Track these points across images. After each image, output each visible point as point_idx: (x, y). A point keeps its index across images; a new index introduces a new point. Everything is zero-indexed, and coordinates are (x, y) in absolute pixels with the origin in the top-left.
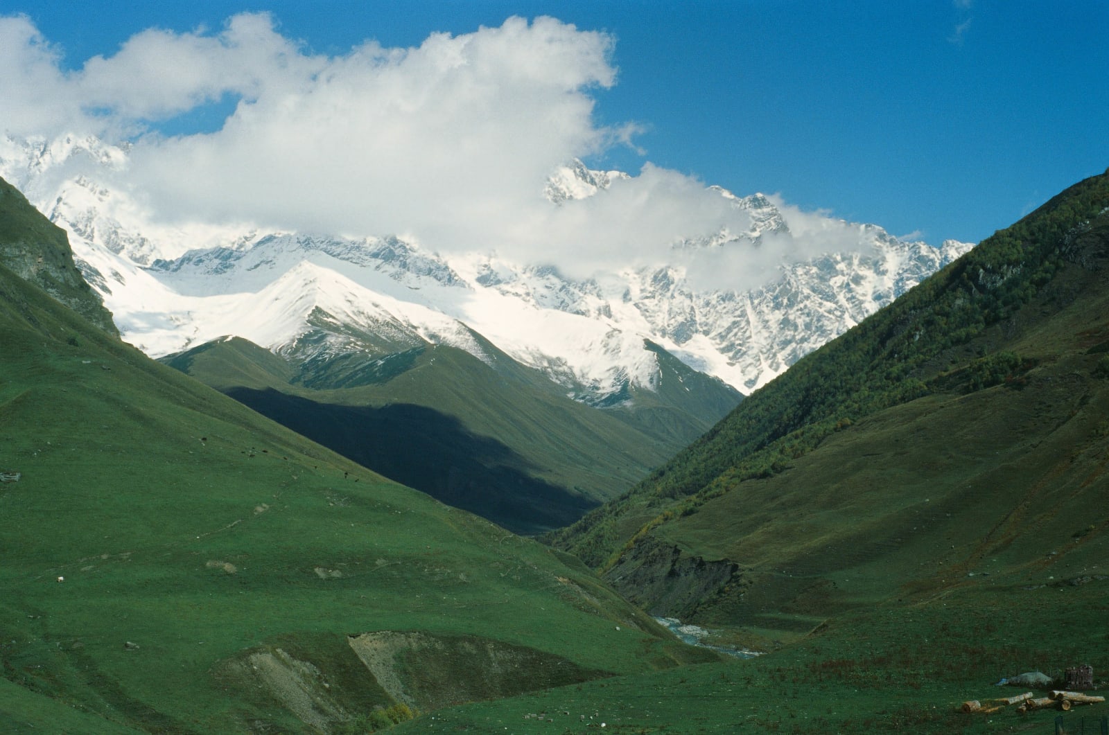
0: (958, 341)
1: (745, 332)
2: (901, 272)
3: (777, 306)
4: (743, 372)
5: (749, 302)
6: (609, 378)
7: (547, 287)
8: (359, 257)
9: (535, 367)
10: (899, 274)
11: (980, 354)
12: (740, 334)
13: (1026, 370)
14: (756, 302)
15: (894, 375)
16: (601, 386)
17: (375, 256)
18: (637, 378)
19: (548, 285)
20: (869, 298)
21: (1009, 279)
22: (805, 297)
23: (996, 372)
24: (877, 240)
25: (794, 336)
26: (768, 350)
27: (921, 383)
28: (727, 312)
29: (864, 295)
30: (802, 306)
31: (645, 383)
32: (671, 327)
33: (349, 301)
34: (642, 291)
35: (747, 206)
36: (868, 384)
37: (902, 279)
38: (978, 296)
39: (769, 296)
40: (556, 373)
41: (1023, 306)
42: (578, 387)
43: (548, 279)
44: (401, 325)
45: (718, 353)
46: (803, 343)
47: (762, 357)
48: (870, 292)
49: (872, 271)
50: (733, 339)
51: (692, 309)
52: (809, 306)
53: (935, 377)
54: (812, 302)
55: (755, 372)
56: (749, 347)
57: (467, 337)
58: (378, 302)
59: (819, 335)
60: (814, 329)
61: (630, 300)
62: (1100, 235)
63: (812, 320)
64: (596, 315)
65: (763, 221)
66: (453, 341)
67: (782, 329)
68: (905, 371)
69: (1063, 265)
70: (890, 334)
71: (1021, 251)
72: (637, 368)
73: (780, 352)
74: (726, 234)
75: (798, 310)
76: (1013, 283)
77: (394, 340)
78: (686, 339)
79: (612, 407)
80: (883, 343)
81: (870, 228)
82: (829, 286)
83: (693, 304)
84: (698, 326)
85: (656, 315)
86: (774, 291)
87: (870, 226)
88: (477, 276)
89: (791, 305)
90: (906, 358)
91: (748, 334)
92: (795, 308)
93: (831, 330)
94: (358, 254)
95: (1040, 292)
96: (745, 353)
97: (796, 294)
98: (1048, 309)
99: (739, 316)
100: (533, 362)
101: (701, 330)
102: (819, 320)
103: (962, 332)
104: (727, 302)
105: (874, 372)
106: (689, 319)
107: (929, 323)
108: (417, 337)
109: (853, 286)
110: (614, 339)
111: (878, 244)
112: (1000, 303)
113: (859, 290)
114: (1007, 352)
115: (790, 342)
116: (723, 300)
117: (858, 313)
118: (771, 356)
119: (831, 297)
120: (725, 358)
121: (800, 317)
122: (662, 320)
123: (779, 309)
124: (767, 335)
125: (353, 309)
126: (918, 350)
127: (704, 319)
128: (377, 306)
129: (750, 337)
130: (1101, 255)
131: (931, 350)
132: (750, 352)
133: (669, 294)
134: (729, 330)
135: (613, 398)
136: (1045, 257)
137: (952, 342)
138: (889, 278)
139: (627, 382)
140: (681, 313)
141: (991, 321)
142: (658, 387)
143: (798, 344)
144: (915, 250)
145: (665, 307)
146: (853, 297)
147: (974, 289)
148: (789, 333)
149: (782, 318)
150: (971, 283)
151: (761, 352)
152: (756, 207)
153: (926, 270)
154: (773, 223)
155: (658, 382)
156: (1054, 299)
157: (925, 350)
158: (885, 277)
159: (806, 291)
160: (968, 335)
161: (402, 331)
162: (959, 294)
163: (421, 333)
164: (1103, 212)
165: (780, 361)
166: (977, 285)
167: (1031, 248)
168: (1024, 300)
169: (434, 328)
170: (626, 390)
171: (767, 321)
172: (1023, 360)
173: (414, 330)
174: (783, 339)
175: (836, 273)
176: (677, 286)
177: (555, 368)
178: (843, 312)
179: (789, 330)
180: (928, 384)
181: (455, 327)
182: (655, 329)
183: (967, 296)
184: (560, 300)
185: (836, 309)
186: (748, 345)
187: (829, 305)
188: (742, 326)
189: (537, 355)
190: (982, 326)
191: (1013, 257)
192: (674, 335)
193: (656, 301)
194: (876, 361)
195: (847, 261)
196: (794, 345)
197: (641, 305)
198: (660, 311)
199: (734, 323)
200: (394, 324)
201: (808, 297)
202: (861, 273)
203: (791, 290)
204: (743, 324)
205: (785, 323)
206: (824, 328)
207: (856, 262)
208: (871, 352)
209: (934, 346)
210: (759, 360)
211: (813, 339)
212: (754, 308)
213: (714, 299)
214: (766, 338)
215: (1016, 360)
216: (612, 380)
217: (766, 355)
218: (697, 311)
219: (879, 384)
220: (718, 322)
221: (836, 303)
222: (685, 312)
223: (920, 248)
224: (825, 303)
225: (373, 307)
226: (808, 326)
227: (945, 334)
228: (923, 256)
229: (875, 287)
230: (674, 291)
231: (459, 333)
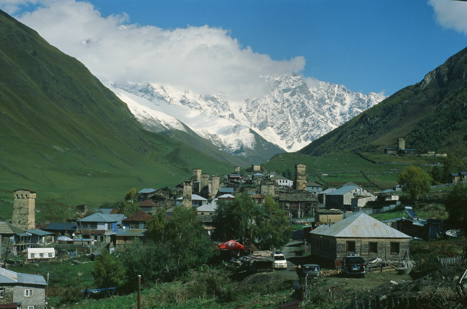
0: (360, 139)
1: (288, 127)
2: (351, 104)
3: (301, 117)
4: (286, 143)
5: (290, 115)
6: (235, 143)
7: (208, 105)
8: (135, 92)
9: (206, 138)
10: (351, 105)
11: (366, 143)
12: (286, 127)
13: (376, 148)
14: (293, 114)
15: (341, 148)
16: (232, 147)
17: (141, 91)
18: (247, 144)
19: (209, 105)
20: (338, 114)
21: (376, 121)
22: (312, 113)
23: (368, 148)
24: (342, 91)
25: (308, 129)
26: (297, 134)
27: (348, 151)
28: (281, 118)
29: (336, 113)
30: (311, 117)
31: (250, 146)
32: (258, 124)
33: (135, 110)
34: (247, 108)
35: (291, 75)
36: (334, 150)
37: (352, 107)
38: (367, 126)
39: (298, 112)
40: (214, 141)
41: (379, 129)
42: (223, 147)
43: (209, 102)
44: (155, 120)
45: (276, 134)
46: (311, 132)
47: (294, 137)
48: (339, 112)
49: (340, 104)
50: (283, 129)
51: (267, 116)
52: (314, 117)
53: (352, 149)
54: (315, 115)
55: (291, 143)
56: (289, 133)
57: (181, 126)
58: (145, 111)
59: (317, 129)
60: (315, 126)
61: (242, 112)
62: (403, 110)
63: (315, 123)
64: (228, 118)
65: (297, 82)
66: (175, 127)
67: (303, 126)
68: (345, 147)
69: (391, 118)
70: (341, 135)
71: (380, 112)
72: (247, 140)
73: (301, 135)
74: (281, 86)
75: (309, 119)
76: (377, 122)
77: (153, 126)
78: (264, 129)
79: (237, 155)
80: (339, 138)
81: (340, 86)
82: (322, 109)
83: (267, 115)
84: (269, 123)
85: (252, 118)
86: (300, 110)
87: (340, 85)
88: (180, 100)
89: (307, 116)
90: (345, 143)
91: (289, 127)
92: (308, 118)
93: (323, 127)
94: (134, 90)
95: (385, 126)
96: (287, 135)
97: (309, 112)
98: (386, 130)
99: (286, 120)
100: (205, 136)
101: (270, 125)
102: (317, 123)
103: (361, 137)
104: (281, 114)
105: (336, 147)
106: (265, 121)
107: (353, 133)
108: (161, 125)
109: (332, 109)
110: (237, 128)
111: (343, 93)
112: (373, 128)
113: (334, 111)
114: (372, 143)
115: (306, 131)
116: (279, 113)
117: (334, 121)
118: (298, 136)
119: (323, 114)
120: (279, 137)
121: (310, 121)
122: (254, 120)
123: (302, 118)
124: (297, 128)
125: (137, 113)
126: (349, 141)
127: (271, 121)
128: (145, 112)
129: (290, 129)
130: (402, 115)
131: (352, 141)
132: (289, 135)
133: (257, 110)
134: (281, 125)
135: (237, 152)
136: (387, 115)
137: (359, 139)
138: (347, 107)
139: (242, 145)
140: (262, 118)
141: (370, 134)
142: (255, 148)
143: (309, 132)
144: (357, 95)
145: (256, 115)
146: (332, 114)
147: (366, 123)
148: (306, 128)
149: (303, 121)
150: (365, 122)
151: (294, 135)
152: (294, 76)
153: (362, 104)
154: (301, 83)
155: (255, 146)
156: (388, 128)
157: (350, 141)
158: (345, 106)
159: (313, 111)
160: (363, 137)
161: (156, 123)
162: (361, 125)
163: (162, 123)
164: (405, 102)
165: (302, 139)
166: (367, 122)
167: (383, 112)
168: (380, 128)
169: (167, 122)
170: (242, 149)
171: (297, 123)
172: (376, 145)
173: (159, 122)
174: (303, 130)
175: (325, 104)
176: (261, 107)
177: (214, 139)
178: (327, 120)
179: (306, 126)
180: (350, 151)
181: (176, 121)
182: (251, 124)
183: (364, 125)
184: (214, 111)
185: (325, 118)
186: (289, 132)
187: (322, 117)
188: (287, 124)
189: (206, 134)
190: (367, 135)
191: (378, 115)
192: (259, 127)
193: (252, 113)
194: (337, 144)
195: (330, 99)
196: (307, 132)
197: (246, 114)
198: (254, 117)
199: (284, 123)
200: (152, 120)
201: (313, 113)
202: (335, 104)
203: (307, 110)
204: (287, 123)
205: (304, 123)
206: (320, 126)
207: (333, 99)
208: (335, 141)
209: (353, 140)
210: (293, 138)
211: (315, 130)
212: (292, 117)
213: (275, 113)
214: (296, 129)
215: (374, 146)
216: (237, 145)
217: (296, 136)
218: (268, 117)
219: (337, 150)
220: (277, 122)
221: (325, 116)
222: (264, 118)
223: (359, 95)
224: (320, 116)
225: (144, 113)
226: (313, 125)
227: (357, 137)
228: (361, 98)
229: (341, 110)
230: (259, 109)
231: (177, 124)
